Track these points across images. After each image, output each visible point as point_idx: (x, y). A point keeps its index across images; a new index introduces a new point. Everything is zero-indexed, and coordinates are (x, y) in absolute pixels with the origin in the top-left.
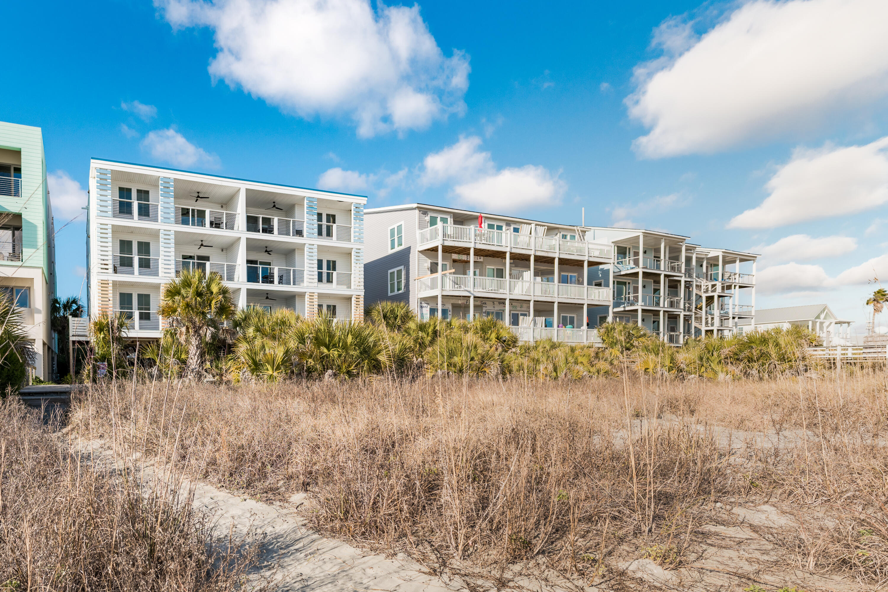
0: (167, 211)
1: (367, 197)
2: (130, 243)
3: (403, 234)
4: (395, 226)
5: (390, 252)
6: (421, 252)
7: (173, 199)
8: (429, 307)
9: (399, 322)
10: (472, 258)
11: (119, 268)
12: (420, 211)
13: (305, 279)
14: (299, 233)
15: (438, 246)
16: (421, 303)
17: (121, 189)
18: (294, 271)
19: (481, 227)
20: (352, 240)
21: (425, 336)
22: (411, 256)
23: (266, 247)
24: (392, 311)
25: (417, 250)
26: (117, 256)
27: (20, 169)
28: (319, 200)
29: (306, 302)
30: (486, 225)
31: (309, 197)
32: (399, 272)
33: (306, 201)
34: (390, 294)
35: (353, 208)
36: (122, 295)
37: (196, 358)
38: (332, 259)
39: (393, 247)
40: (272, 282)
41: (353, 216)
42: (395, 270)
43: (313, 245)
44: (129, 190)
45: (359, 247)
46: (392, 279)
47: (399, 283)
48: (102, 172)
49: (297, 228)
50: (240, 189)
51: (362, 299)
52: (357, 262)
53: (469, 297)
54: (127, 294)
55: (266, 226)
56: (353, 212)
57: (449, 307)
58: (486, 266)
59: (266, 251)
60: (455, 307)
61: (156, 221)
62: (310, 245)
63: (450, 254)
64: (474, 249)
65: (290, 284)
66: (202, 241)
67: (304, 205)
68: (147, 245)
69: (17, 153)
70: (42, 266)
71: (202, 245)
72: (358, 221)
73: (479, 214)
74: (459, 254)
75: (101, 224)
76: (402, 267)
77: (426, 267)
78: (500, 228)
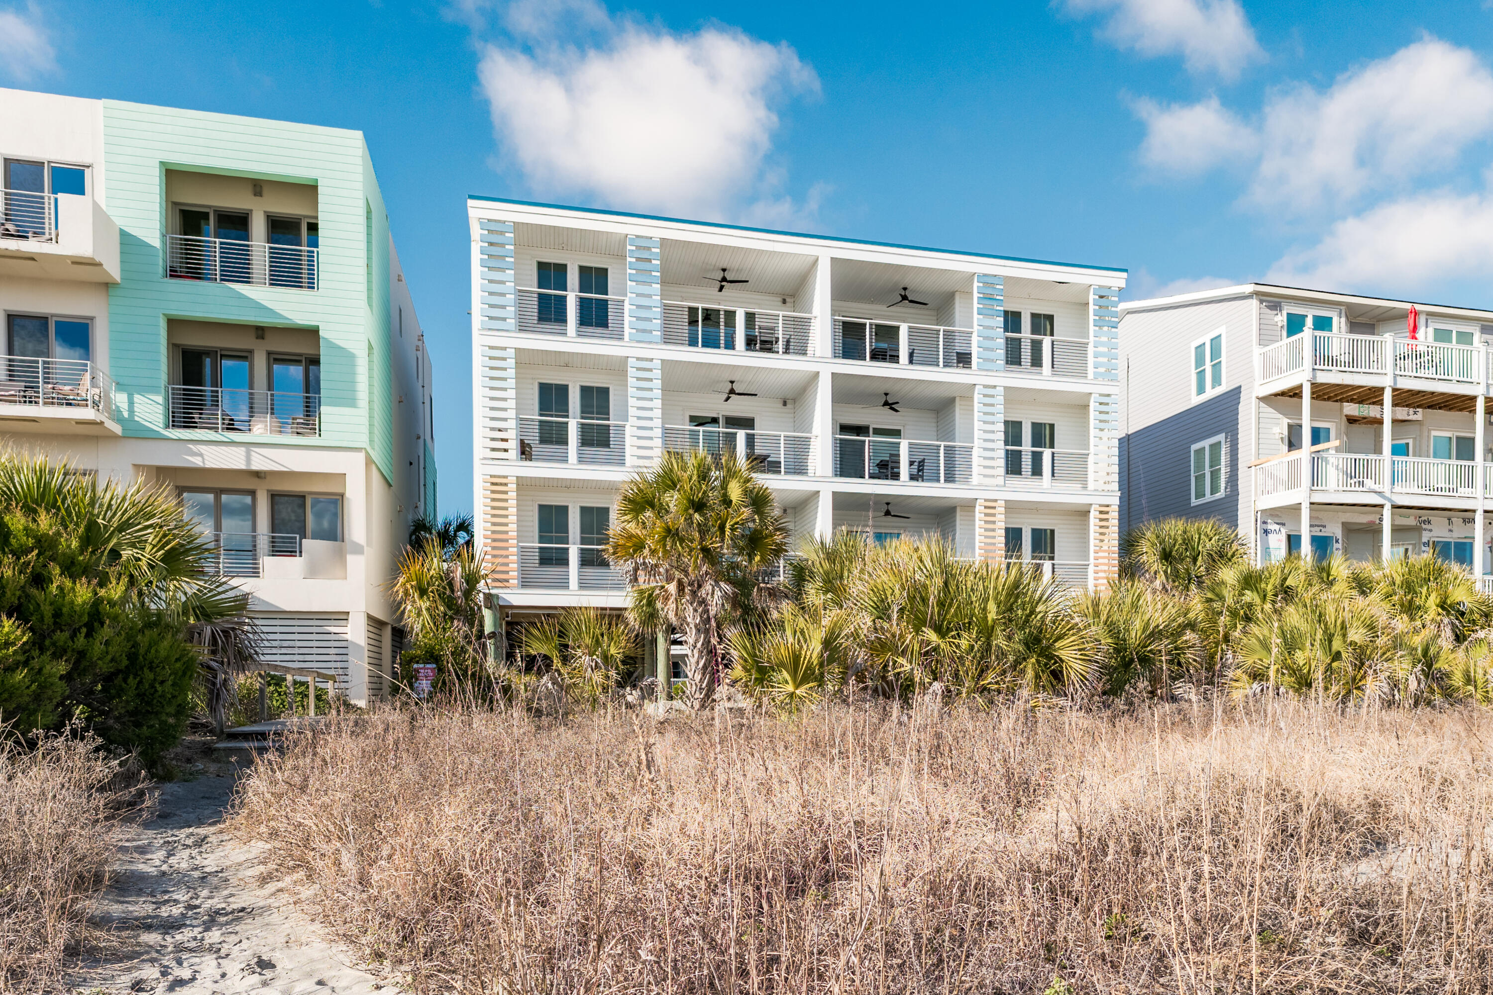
0: (643, 314)
1: (1126, 271)
2: (563, 390)
3: (1223, 359)
4: (1207, 339)
5: (1196, 400)
6: (1264, 399)
7: (659, 286)
8: (1283, 531)
9: (1201, 566)
10: (1388, 412)
11: (538, 448)
12: (1261, 302)
13: (976, 469)
14: (964, 359)
15: (1301, 386)
16: (1265, 523)
17: (543, 267)
18: (949, 451)
19: (1414, 338)
20: (1090, 375)
21: (1257, 600)
22: (1241, 408)
23: (886, 394)
24: (1187, 542)
25: (1254, 395)
26: (533, 420)
27: (317, 224)
28: (1008, 280)
29: (978, 523)
30: (1431, 330)
31: (985, 275)
32: (1215, 447)
33: (976, 284)
34: (1194, 502)
35: (1092, 297)
36: (544, 510)
37: (696, 655)
38: (1044, 418)
39: (1201, 390)
40: (896, 476)
41: (1092, 317)
42: (1206, 443)
43: (995, 387)
44: (561, 269)
45: (1106, 391)
46: (1200, 466)
47: (1215, 475)
48: (493, 228)
49: (959, 349)
50: (817, 259)
51: (1114, 516)
52: (1102, 425)
53: (1382, 506)
54: (556, 507)
55: (884, 345)
56: (1092, 307)
57: (1335, 530)
58: (1429, 431)
59: (886, 404)
60: (1350, 530)
61: (620, 337)
62: (985, 386)
63: (1338, 404)
64: (1394, 390)
65: (938, 481)
66: (732, 382)
67: (972, 293)
68: (604, 392)
69: (309, 190)
70: (365, 444)
71: (732, 391)
72: (1105, 328)
73: (1408, 306)
74: (1361, 402)
75: (491, 348)
76: (1221, 437)
77: (1278, 437)
78: (1465, 338)
